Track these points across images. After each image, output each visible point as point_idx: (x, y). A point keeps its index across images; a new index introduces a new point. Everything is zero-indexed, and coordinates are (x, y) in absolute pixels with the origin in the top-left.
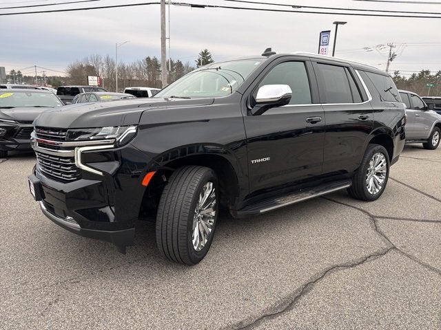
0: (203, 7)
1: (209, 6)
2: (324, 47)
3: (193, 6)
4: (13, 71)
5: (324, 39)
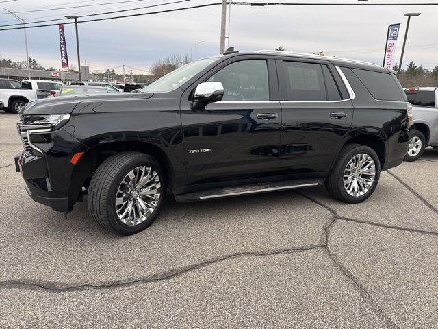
0: (263, 5)
1: (269, 4)
2: (391, 42)
3: (253, 5)
4: (108, 70)
5: (392, 33)
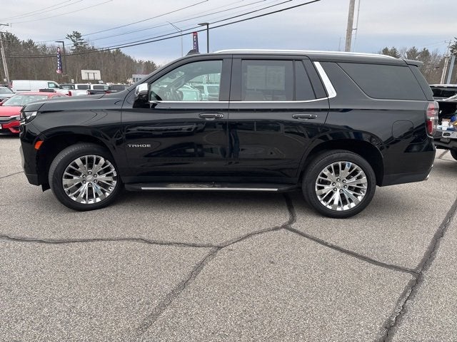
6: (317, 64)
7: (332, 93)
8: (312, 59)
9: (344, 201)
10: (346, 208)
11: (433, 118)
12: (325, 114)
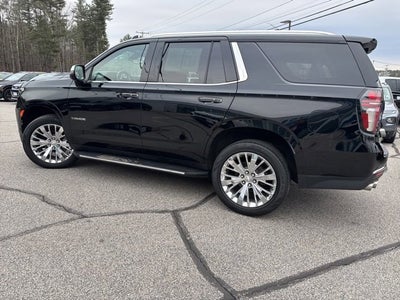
6: (235, 45)
7: (243, 75)
8: (230, 39)
9: (251, 196)
10: (253, 205)
11: (373, 110)
12: (230, 99)
